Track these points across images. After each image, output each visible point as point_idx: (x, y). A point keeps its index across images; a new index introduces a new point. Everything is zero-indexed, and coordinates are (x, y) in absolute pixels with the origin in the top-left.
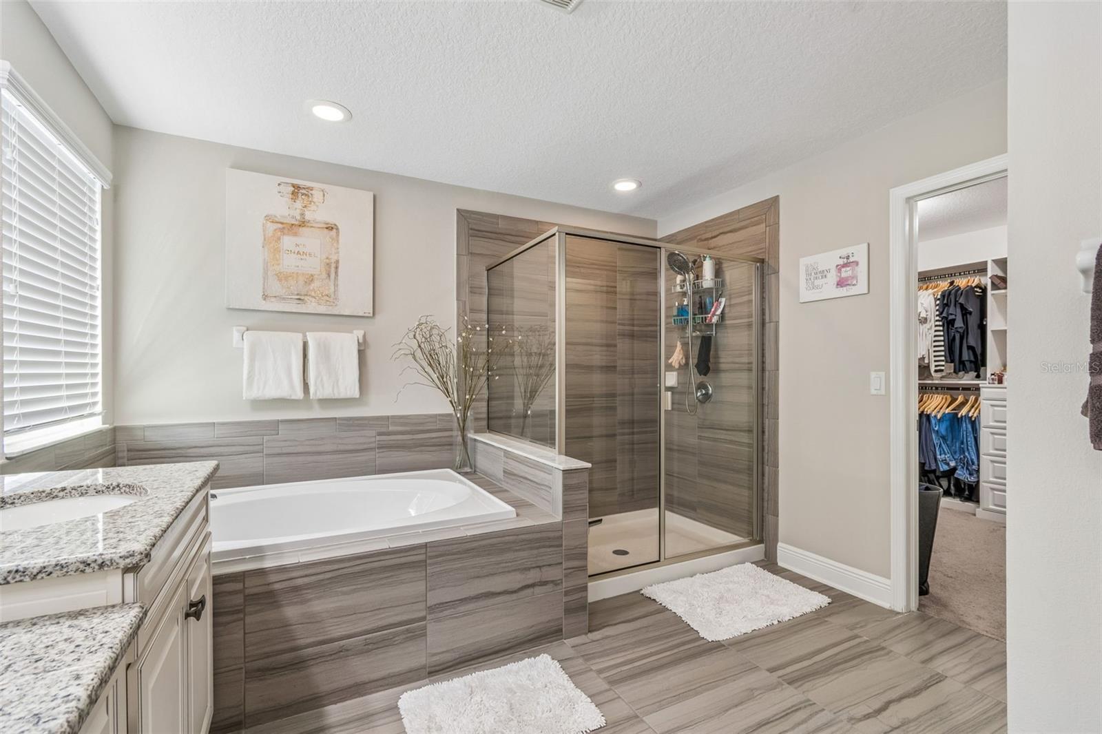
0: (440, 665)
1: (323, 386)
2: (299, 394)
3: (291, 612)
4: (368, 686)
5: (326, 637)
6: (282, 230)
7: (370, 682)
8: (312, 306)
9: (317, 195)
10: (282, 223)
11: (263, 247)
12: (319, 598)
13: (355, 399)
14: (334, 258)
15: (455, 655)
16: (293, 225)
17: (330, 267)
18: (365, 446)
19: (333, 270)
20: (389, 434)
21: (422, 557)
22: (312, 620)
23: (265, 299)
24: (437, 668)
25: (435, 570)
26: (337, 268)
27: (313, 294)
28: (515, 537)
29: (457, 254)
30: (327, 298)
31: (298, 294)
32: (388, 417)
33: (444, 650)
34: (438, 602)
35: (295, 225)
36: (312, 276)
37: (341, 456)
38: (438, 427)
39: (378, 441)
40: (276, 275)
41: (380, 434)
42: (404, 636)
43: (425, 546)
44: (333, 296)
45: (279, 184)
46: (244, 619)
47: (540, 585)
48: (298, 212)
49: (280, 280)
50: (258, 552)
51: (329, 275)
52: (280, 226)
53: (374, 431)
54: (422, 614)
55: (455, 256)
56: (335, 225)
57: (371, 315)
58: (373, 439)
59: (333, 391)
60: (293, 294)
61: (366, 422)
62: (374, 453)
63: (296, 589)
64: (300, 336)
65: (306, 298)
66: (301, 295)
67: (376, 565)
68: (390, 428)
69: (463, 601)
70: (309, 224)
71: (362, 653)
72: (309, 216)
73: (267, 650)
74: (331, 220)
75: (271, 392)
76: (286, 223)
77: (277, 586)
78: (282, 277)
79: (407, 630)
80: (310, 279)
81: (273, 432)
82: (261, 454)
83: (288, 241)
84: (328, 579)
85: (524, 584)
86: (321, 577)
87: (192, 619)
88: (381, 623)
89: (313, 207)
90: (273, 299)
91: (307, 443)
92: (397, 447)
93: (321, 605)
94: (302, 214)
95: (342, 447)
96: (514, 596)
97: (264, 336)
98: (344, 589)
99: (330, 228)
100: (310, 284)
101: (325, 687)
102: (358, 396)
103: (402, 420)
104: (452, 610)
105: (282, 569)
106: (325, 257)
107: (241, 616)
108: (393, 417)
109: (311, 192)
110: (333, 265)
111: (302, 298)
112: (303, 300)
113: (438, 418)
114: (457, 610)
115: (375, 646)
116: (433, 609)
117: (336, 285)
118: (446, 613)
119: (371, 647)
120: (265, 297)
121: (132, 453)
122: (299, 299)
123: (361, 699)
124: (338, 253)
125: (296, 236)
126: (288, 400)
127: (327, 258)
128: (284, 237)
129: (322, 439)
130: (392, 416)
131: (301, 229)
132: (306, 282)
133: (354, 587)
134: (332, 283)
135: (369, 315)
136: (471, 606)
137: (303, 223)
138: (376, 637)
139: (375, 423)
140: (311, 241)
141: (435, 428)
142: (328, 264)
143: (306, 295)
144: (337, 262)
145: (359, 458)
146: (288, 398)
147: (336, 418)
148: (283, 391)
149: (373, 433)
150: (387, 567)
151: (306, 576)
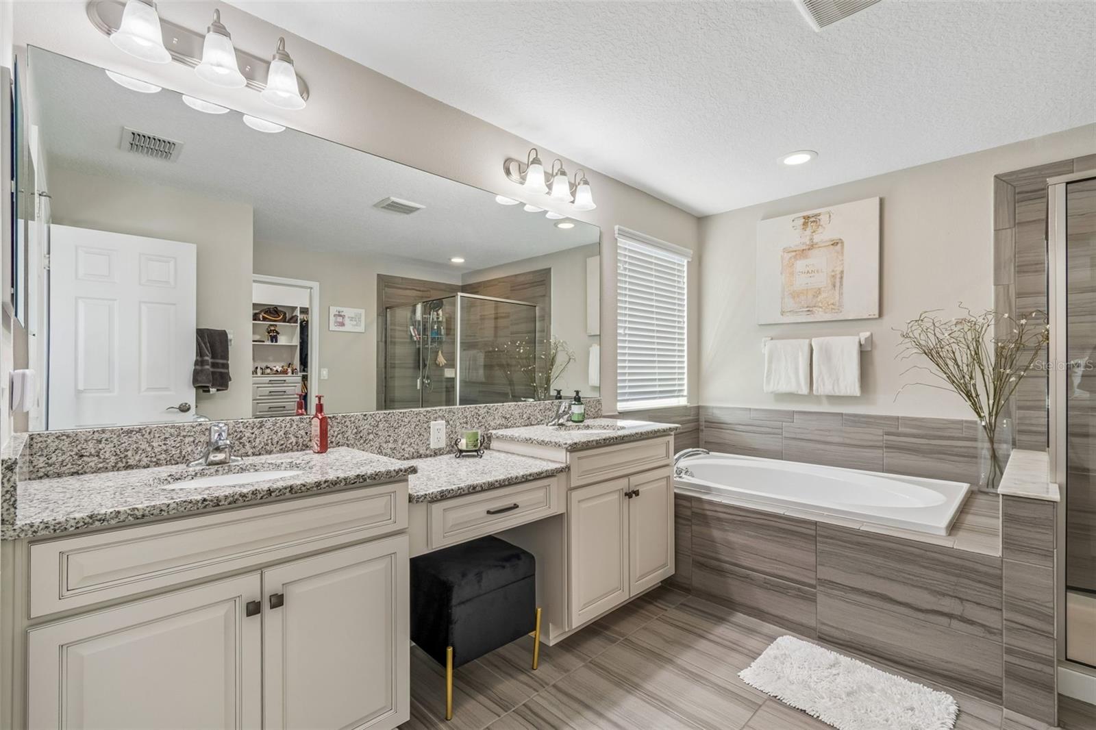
0: (830, 636)
1: (824, 385)
2: (804, 390)
3: (717, 534)
4: (767, 616)
5: (737, 562)
6: (795, 257)
7: (768, 613)
8: (820, 315)
9: (824, 218)
10: (795, 251)
11: (781, 274)
12: (734, 532)
13: (856, 397)
14: (839, 269)
15: (847, 637)
16: (803, 250)
17: (835, 278)
18: (871, 443)
19: (838, 280)
20: (898, 435)
21: (813, 533)
22: (729, 545)
23: (782, 315)
24: (827, 638)
25: (825, 549)
26: (842, 278)
27: (820, 305)
28: (923, 552)
29: (995, 230)
30: (833, 307)
31: (807, 307)
32: (898, 418)
33: (835, 625)
34: (828, 579)
35: (805, 250)
36: (819, 289)
37: (847, 449)
38: (964, 435)
39: (886, 440)
40: (791, 294)
41: (888, 434)
42: (796, 593)
43: (816, 523)
44: (837, 304)
45: (793, 221)
46: (691, 526)
47: (960, 620)
48: (808, 238)
49: (794, 297)
50: (708, 490)
51: (834, 286)
52: (794, 254)
53: (882, 430)
54: (813, 582)
55: (993, 231)
56: (840, 239)
57: (877, 316)
58: (881, 438)
59: (833, 388)
60: (803, 307)
61: (873, 420)
62: (881, 451)
63: (719, 519)
64: (807, 341)
65: (814, 309)
66: (810, 307)
67: (773, 523)
68: (900, 429)
69: (855, 590)
70: (817, 246)
71: (760, 586)
72: (817, 238)
73: (705, 552)
74: (836, 237)
75: (784, 388)
76: (799, 250)
77: (708, 513)
78: (795, 295)
79: (799, 589)
80: (818, 292)
81: (790, 420)
82: (780, 436)
83: (800, 265)
84: (739, 521)
85: (935, 608)
86: (734, 517)
87: (627, 497)
88: (776, 572)
89: (820, 230)
90: (788, 314)
91: (816, 432)
92: (909, 450)
93: (736, 538)
94: (811, 239)
95: (848, 441)
96: (921, 616)
97: (779, 343)
98: (750, 533)
99: (835, 244)
100: (817, 297)
101: (737, 598)
102: (858, 395)
103: (914, 423)
104: (843, 593)
105: (710, 503)
106: (831, 270)
107: (690, 523)
108: (904, 418)
109: (819, 217)
110: (839, 276)
111: (811, 309)
112: (812, 311)
113: (964, 424)
114: (848, 595)
115: (772, 588)
116: (824, 583)
117: (841, 294)
118: (835, 592)
119: (767, 586)
120: (783, 313)
121: (707, 423)
122: (809, 311)
123: (761, 622)
124: (842, 264)
125: (807, 258)
126: (796, 394)
127: (833, 271)
128: (798, 262)
129: (830, 431)
130: (902, 417)
131: (810, 251)
132: (814, 296)
133: (756, 534)
134: (837, 293)
135: (875, 317)
136: (865, 599)
137: (812, 246)
138: (773, 581)
139: (883, 422)
140: (820, 260)
141: (961, 435)
142: (833, 276)
143: (815, 307)
144: (842, 272)
145: (865, 454)
146: (796, 393)
147: (842, 414)
148: (792, 388)
149: (880, 432)
150: (781, 528)
151: (725, 513)
